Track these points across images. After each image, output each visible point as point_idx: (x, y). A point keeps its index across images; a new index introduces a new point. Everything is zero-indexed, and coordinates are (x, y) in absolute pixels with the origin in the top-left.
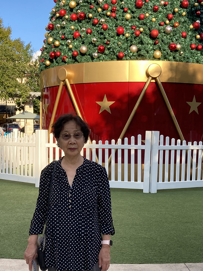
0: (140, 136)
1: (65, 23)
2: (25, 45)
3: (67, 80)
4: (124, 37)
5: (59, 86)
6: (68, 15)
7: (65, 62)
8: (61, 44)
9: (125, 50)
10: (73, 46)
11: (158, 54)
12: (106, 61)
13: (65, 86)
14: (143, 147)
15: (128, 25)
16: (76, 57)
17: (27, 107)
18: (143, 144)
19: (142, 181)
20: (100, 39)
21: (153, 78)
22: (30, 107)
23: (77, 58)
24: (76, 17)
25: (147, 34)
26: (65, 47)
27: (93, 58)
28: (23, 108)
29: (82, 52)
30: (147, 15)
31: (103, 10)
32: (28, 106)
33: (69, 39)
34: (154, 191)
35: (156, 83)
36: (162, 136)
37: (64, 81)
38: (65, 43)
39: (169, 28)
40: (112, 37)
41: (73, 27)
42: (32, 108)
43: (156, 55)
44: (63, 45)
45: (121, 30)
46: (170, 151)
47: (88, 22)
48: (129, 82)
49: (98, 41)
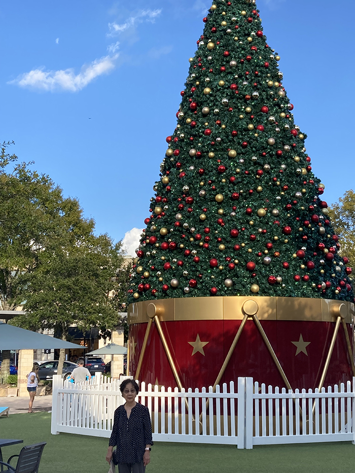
0: (232, 383)
1: (155, 252)
2: (114, 244)
3: (156, 317)
4: (218, 270)
5: (148, 323)
6: (158, 243)
7: (155, 296)
8: (150, 275)
9: (219, 283)
10: (163, 278)
11: (255, 287)
12: (198, 296)
13: (154, 323)
14: (236, 395)
15: (222, 257)
16: (166, 291)
17: (115, 334)
18: (236, 391)
19: (236, 435)
20: (192, 271)
21: (249, 316)
22: (120, 334)
23: (168, 292)
24: (167, 246)
25: (243, 266)
26: (155, 279)
27: (184, 293)
28: (109, 335)
29: (173, 286)
30: (243, 245)
31: (196, 239)
32: (116, 332)
33: (159, 271)
34: (249, 446)
35: (254, 320)
36: (257, 383)
37: (153, 318)
38: (155, 275)
39: (267, 259)
40: (205, 270)
41: (163, 258)
42: (122, 335)
43: (253, 289)
44: (152, 276)
45: (214, 262)
46: (267, 400)
47: (179, 252)
48: (223, 320)
49: (190, 274)
